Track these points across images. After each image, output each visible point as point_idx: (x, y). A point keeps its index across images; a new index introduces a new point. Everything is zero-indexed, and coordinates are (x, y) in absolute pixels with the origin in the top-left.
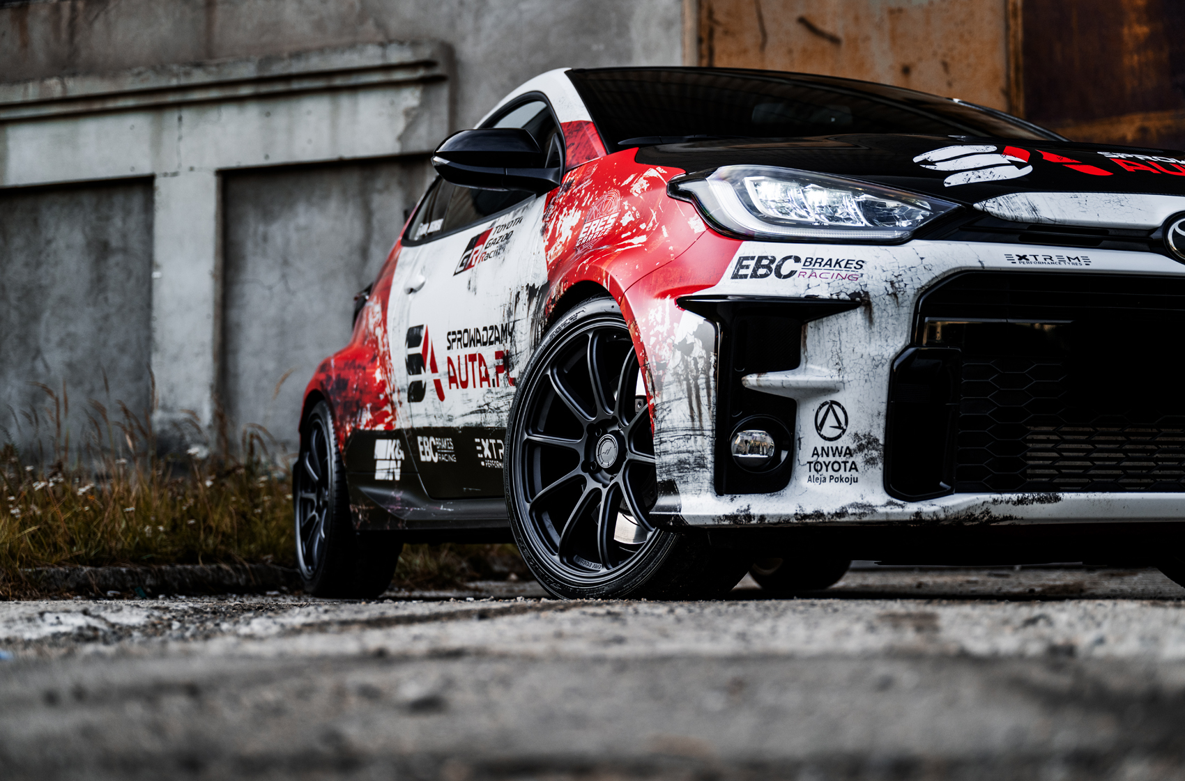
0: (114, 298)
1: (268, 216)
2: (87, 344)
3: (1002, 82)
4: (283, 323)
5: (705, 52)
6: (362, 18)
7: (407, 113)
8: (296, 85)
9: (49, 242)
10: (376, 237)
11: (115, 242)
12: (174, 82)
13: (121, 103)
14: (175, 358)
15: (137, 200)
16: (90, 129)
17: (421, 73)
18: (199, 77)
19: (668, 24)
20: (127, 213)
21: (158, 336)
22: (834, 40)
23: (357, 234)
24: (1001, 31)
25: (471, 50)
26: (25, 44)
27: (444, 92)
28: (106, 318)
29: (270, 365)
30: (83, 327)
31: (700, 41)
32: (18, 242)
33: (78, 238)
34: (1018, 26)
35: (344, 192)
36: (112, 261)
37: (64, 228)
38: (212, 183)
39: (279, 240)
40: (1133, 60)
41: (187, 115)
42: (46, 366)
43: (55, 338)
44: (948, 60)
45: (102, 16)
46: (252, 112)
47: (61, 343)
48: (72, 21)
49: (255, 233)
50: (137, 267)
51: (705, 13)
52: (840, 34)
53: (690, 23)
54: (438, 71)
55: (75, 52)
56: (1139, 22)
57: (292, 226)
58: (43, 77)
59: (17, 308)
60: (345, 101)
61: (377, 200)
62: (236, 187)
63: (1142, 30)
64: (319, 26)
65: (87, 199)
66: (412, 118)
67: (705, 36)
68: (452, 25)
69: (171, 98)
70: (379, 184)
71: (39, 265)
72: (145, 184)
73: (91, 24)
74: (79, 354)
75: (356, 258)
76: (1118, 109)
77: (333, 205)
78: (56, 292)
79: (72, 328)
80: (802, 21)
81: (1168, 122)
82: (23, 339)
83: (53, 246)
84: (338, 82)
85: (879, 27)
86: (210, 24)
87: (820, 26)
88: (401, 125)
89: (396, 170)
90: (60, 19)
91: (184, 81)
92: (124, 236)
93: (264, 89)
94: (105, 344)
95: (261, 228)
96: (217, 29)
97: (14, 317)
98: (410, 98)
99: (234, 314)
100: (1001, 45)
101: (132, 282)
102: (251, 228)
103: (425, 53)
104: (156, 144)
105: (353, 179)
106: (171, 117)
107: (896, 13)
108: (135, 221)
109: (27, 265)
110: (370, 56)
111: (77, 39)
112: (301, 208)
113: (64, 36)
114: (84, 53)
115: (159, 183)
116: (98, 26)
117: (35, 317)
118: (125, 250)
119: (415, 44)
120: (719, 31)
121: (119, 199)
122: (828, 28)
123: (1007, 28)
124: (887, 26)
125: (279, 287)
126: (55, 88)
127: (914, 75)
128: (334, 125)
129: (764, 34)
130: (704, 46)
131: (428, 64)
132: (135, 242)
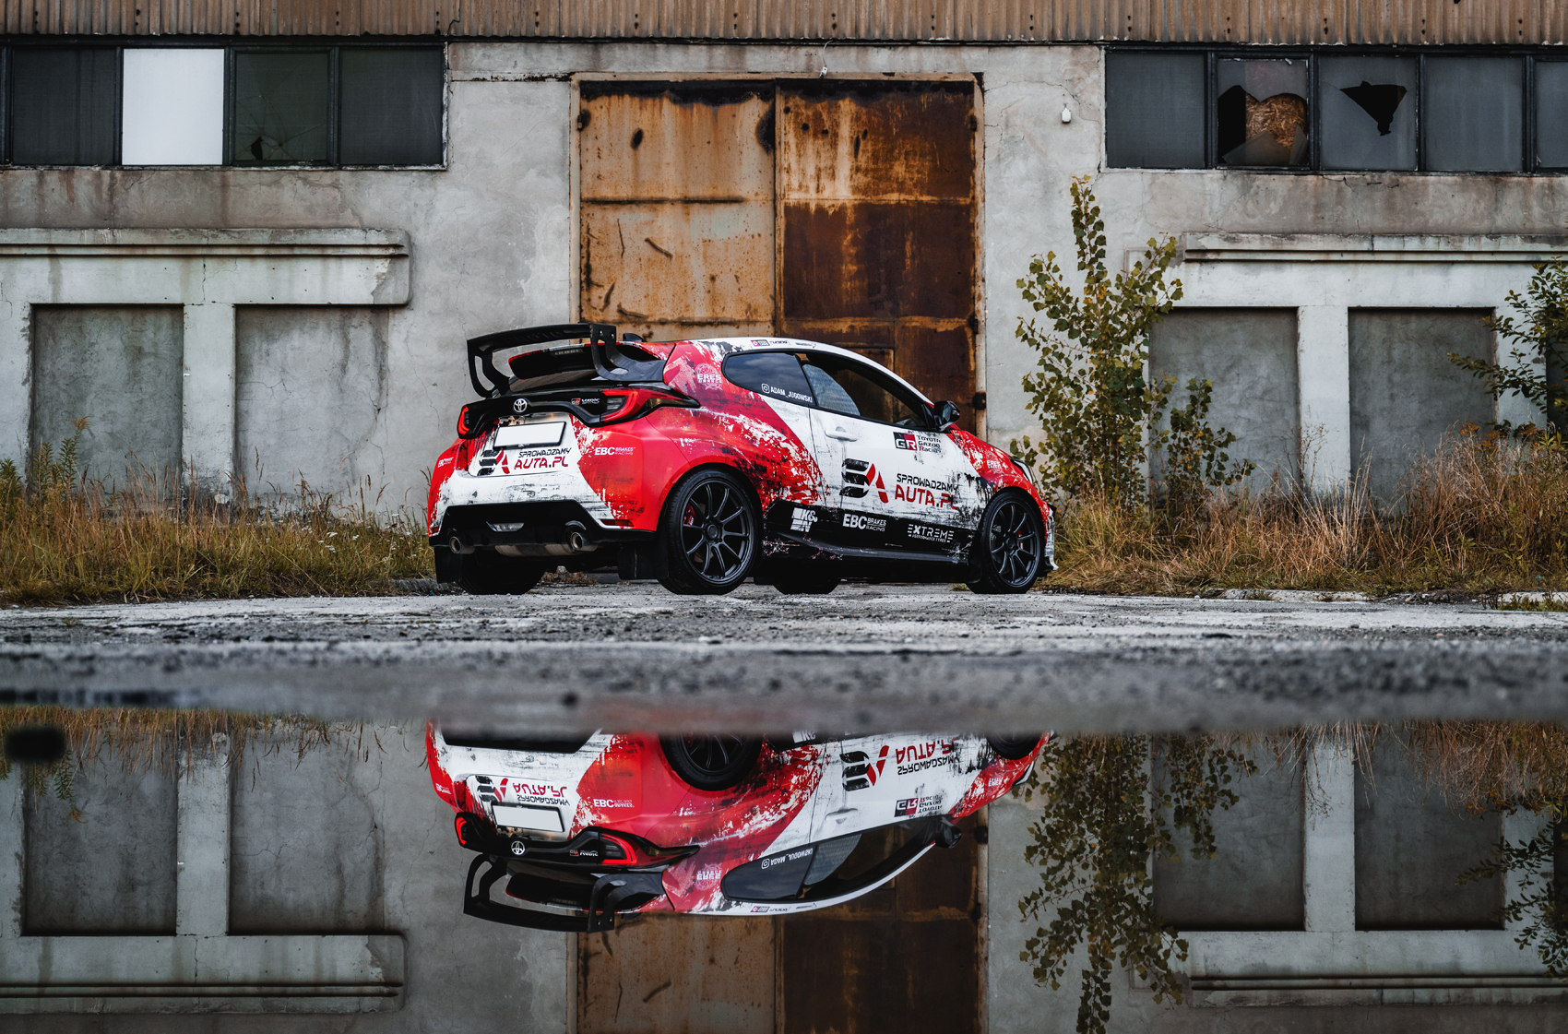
0: (148, 389)
1: (270, 338)
2: (126, 420)
3: (771, 292)
4: (282, 412)
5: (585, 255)
6: (343, 207)
7: (378, 277)
8: (297, 251)
9: (92, 345)
10: (352, 358)
11: (147, 348)
12: (204, 241)
13: (159, 252)
14: (202, 434)
15: (166, 319)
16: (131, 266)
17: (391, 251)
18: (223, 239)
19: (560, 234)
20: (158, 328)
21: (187, 417)
22: (668, 255)
23: (339, 355)
24: (772, 261)
25: (423, 238)
26: (72, 200)
27: (406, 264)
28: (141, 402)
29: (272, 441)
30: (122, 406)
31: (581, 247)
32: (65, 343)
33: (117, 343)
34: (781, 258)
35: (329, 325)
36: (145, 361)
37: (105, 336)
38: (231, 313)
39: (279, 355)
40: (847, 285)
41: (209, 263)
42: (92, 434)
43: (98, 415)
44: (738, 274)
45: (136, 184)
46: (262, 265)
47: (104, 418)
48: (111, 186)
49: (260, 350)
50: (167, 367)
51: (584, 229)
52: (672, 252)
53: (575, 235)
54: (403, 251)
55: (114, 209)
56: (851, 262)
57: (288, 346)
58: (96, 228)
59: (65, 391)
60: (332, 263)
61: (353, 333)
62: (245, 315)
63: (853, 268)
64: (310, 209)
65: (123, 315)
66: (383, 281)
67: (584, 244)
68: (409, 219)
69: (199, 252)
70: (355, 322)
71: (84, 361)
72: (177, 309)
73: (127, 190)
74: (118, 427)
75: (337, 371)
76: (838, 314)
77: (321, 333)
78: (99, 381)
79: (112, 408)
80: (647, 240)
81: (866, 324)
82: (71, 414)
83: (96, 348)
84: (330, 252)
85: (696, 249)
86: (224, 200)
87: (659, 246)
88: (374, 285)
89: (368, 314)
90: (101, 183)
91: (212, 241)
92: (155, 344)
93: (273, 252)
94: (140, 421)
95: (265, 346)
96: (230, 204)
97: (63, 397)
98: (382, 267)
99: (243, 405)
100: (771, 268)
101: (162, 377)
102: (257, 346)
103: (397, 239)
104: (185, 283)
105: (336, 317)
106: (198, 264)
107: (707, 242)
108: (164, 335)
109: (73, 360)
110: (356, 237)
111: (116, 200)
112: (296, 334)
113: (105, 196)
114: (122, 211)
115: (186, 309)
116: (133, 192)
117: (82, 399)
118: (156, 355)
119: (389, 232)
120: (593, 242)
121: (150, 317)
122: (664, 248)
123: (775, 259)
124: (701, 249)
125: (278, 388)
126: (106, 236)
127: (718, 281)
128: (324, 281)
129: (624, 248)
130: (584, 251)
131: (396, 246)
132: (164, 349)
